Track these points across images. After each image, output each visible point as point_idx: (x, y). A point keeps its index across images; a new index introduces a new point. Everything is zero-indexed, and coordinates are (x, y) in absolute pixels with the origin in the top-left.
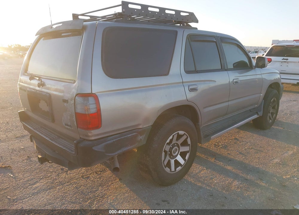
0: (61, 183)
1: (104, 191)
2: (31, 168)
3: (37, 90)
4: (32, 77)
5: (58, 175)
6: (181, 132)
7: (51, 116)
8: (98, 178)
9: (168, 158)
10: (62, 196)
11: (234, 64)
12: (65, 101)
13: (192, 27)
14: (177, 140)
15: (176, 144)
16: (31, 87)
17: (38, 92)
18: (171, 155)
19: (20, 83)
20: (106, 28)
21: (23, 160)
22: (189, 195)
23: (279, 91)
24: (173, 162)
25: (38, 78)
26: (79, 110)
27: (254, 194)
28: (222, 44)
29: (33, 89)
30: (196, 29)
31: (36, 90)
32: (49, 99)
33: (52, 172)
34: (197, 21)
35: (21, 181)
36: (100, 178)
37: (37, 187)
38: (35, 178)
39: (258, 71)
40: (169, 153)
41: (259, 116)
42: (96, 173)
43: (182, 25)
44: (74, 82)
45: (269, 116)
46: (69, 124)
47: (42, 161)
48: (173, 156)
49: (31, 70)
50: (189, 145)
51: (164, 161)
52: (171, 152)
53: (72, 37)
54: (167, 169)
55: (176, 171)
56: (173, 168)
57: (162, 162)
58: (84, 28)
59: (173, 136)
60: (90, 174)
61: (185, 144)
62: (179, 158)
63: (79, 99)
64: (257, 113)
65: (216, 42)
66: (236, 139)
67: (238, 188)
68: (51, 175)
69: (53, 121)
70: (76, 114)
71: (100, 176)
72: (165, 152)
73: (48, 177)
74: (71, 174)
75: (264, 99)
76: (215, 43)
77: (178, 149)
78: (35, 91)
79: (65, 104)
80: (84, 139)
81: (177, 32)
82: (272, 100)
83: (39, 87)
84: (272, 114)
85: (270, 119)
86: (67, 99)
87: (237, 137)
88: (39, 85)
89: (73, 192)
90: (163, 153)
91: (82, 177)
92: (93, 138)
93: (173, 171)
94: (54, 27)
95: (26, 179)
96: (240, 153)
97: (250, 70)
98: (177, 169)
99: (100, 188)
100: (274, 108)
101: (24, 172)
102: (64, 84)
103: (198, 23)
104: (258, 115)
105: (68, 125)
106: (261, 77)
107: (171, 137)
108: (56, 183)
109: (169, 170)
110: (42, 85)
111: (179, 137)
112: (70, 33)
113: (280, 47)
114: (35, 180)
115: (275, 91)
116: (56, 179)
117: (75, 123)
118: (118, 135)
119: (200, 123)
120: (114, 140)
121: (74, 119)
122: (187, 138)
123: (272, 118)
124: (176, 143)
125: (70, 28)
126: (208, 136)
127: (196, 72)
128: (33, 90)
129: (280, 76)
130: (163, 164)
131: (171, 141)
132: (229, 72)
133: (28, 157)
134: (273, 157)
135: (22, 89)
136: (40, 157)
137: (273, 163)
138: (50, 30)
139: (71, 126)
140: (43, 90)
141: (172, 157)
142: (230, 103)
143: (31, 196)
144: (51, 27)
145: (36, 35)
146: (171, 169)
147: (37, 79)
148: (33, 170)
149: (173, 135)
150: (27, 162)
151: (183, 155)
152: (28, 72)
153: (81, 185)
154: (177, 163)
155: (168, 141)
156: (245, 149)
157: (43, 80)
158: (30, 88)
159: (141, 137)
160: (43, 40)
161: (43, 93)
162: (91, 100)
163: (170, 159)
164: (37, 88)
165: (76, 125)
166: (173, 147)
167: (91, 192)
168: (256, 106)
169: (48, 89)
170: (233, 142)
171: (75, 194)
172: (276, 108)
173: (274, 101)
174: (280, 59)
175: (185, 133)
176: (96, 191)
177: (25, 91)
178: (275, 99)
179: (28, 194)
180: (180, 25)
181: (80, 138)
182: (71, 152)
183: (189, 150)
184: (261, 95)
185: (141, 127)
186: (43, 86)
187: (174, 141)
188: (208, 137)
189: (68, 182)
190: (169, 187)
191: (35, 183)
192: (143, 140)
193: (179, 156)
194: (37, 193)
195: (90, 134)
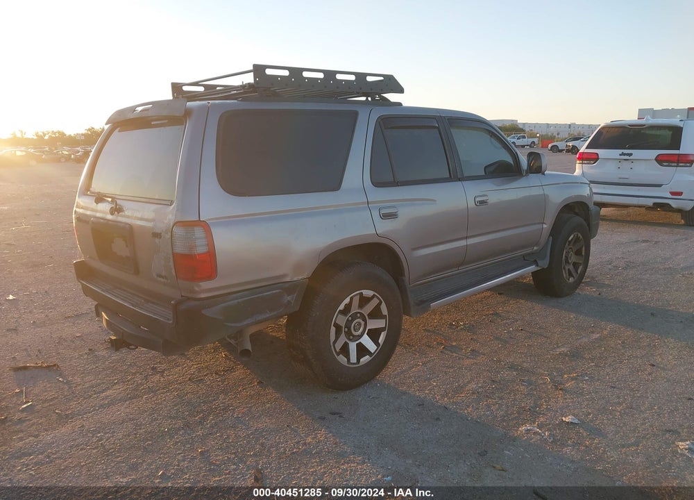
0: (150, 390)
1: (229, 400)
2: (97, 367)
3: (109, 220)
4: (100, 199)
5: (146, 378)
6: (368, 293)
7: (133, 264)
8: (219, 381)
9: (343, 339)
10: (153, 409)
11: (486, 168)
12: (156, 235)
13: (392, 101)
14: (361, 306)
15: (359, 315)
16: (98, 215)
17: (110, 222)
18: (349, 334)
19: (78, 210)
20: (225, 112)
21: (81, 355)
22: (379, 404)
23: (587, 219)
24: (353, 347)
25: (110, 200)
26: (179, 249)
27: (500, 402)
28: (452, 130)
29: (102, 219)
30: (400, 104)
31: (106, 219)
32: (129, 233)
33: (134, 374)
34: (400, 90)
35: (79, 388)
36: (223, 381)
37: (108, 396)
38: (103, 383)
39: (534, 179)
40: (346, 329)
41: (539, 268)
42: (217, 374)
43: (370, 99)
44: (172, 203)
45: (569, 269)
46: (163, 274)
47: (117, 345)
48: (353, 336)
49: (97, 186)
50: (383, 317)
51: (335, 342)
52: (349, 329)
53: (168, 128)
54: (342, 359)
55: (360, 364)
56: (353, 358)
57: (332, 344)
58: (188, 113)
59: (351, 299)
60: (206, 375)
61: (376, 314)
62: (366, 341)
63: (178, 231)
64: (535, 263)
65: (438, 128)
66: (496, 314)
67: (473, 393)
68: (133, 378)
69: (137, 272)
70: (174, 255)
71: (223, 378)
72: (336, 326)
73: (128, 381)
74: (169, 376)
75: (551, 234)
76: (437, 130)
77: (363, 323)
78: (106, 221)
79: (157, 240)
80: (189, 299)
81: (356, 114)
82: (572, 236)
83: (112, 214)
84: (576, 265)
85: (570, 274)
86: (159, 232)
87: (500, 310)
88: (112, 212)
89: (173, 402)
90: (333, 329)
91: (190, 379)
92: (203, 296)
93: (354, 364)
94: (139, 109)
95: (87, 385)
96: (497, 338)
97: (516, 180)
98: (362, 360)
99: (222, 396)
100: (578, 253)
101: (84, 373)
102: (154, 207)
103: (403, 93)
104: (537, 265)
105: (160, 276)
106: (542, 192)
107: (347, 301)
108: (142, 389)
109: (346, 359)
110: (117, 210)
111: (364, 301)
112: (166, 121)
113: (616, 129)
114: (104, 386)
115: (578, 220)
116: (142, 384)
117: (173, 270)
118: (245, 293)
119: (406, 279)
120: (240, 300)
121: (172, 264)
122: (381, 302)
123: (574, 274)
124: (359, 313)
125: (165, 113)
126: (423, 302)
127: (395, 183)
128: (102, 221)
129: (591, 189)
130: (332, 347)
131: (348, 307)
132: (465, 183)
133: (90, 350)
134: (557, 344)
135: (80, 219)
136: (114, 338)
137: (553, 355)
138: (131, 116)
139: (165, 277)
140: (120, 219)
141: (351, 337)
142: (471, 241)
143: (98, 410)
144: (133, 109)
145: (106, 124)
146: (349, 360)
147: (108, 201)
148: (100, 371)
149: (350, 296)
150: (88, 359)
151: (374, 335)
152: (91, 189)
153: (187, 393)
154: (362, 350)
155: (342, 307)
156: (509, 332)
157: (118, 202)
158: (95, 217)
159: (289, 298)
160: (119, 131)
161: (119, 224)
162: (199, 232)
163: (348, 341)
164: (110, 217)
165: (174, 273)
166: (353, 320)
167: (204, 402)
168: (535, 248)
169: (128, 217)
170: (488, 319)
171: (175, 406)
172: (583, 254)
173: (577, 240)
174: (615, 153)
175: (374, 295)
176: (214, 400)
177: (86, 222)
178: (579, 235)
179: (92, 407)
180: (367, 99)
181: (182, 296)
182: (166, 321)
183: (384, 326)
184: (545, 226)
185: (288, 279)
186: (118, 213)
187: (354, 309)
188: (423, 304)
189: (163, 389)
190: (348, 392)
191: (103, 391)
192: (293, 302)
193: (365, 336)
194: (109, 405)
195: (197, 289)
